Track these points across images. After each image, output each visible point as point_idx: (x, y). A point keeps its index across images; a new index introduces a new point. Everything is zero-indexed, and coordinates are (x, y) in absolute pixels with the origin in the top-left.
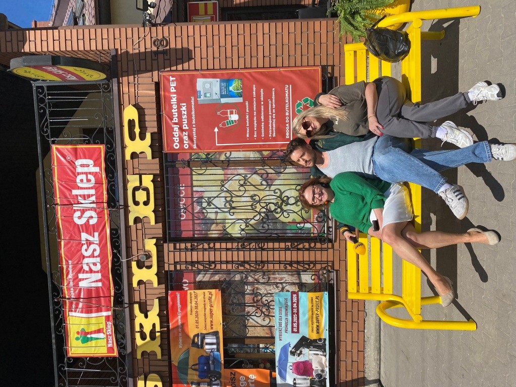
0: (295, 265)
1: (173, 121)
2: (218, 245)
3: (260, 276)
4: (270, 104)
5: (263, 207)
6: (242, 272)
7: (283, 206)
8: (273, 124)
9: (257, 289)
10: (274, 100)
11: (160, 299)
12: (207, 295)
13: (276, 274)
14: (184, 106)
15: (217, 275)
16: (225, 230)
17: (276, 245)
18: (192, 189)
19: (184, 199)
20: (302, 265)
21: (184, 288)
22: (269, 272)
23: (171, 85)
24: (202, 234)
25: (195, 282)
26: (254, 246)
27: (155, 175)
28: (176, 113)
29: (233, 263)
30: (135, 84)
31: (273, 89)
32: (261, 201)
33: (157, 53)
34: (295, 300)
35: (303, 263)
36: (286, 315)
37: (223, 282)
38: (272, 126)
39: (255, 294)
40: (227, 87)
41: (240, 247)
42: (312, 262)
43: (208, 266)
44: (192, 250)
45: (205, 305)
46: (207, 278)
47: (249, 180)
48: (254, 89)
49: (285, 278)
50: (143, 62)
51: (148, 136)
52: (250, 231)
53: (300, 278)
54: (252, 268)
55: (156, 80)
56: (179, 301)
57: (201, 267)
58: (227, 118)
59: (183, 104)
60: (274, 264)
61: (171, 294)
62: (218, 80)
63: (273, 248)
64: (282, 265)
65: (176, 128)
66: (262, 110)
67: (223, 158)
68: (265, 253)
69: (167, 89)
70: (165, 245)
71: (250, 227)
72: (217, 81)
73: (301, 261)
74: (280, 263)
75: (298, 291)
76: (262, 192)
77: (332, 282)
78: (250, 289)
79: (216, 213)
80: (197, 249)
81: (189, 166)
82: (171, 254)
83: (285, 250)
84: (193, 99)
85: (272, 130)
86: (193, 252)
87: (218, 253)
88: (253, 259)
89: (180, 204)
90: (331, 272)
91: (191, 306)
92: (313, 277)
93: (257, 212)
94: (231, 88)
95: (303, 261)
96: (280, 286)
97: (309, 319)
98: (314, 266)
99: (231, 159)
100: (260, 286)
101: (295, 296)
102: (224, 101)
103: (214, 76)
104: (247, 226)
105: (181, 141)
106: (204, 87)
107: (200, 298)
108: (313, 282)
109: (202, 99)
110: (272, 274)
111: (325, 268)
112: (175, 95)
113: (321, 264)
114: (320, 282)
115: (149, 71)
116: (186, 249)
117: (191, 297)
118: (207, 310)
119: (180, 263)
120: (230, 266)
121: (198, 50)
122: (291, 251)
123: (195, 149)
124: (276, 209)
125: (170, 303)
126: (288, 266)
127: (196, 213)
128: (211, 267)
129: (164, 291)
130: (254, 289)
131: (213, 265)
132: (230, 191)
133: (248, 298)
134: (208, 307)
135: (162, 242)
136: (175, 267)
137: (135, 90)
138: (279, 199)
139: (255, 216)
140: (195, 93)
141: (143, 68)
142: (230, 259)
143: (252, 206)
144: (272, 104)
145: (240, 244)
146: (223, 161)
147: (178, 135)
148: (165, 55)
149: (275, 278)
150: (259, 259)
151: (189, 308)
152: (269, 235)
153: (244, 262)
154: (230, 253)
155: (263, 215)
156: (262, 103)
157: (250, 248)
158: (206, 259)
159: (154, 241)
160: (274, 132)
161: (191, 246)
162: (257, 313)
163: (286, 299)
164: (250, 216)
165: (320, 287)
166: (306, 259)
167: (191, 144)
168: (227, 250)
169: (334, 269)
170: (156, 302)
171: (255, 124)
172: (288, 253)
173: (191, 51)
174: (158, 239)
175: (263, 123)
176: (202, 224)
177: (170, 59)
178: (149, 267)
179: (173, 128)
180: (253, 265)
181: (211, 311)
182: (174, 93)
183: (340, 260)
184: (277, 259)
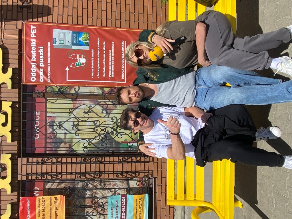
0: (125, 174)
1: (31, 60)
2: (64, 160)
3: (98, 183)
4: (110, 53)
5: (102, 130)
6: (83, 181)
7: (118, 130)
8: (112, 68)
9: (96, 193)
10: (113, 51)
11: (12, 204)
12: (53, 200)
13: (110, 181)
14: (41, 49)
15: (64, 184)
16: (71, 147)
17: (112, 159)
18: (46, 115)
19: (38, 122)
20: (130, 174)
21: (35, 194)
22: (105, 180)
23: (32, 32)
24: (53, 151)
25: (44, 189)
26: (94, 160)
27: (13, 102)
28: (35, 54)
29: (76, 173)
30: (1, 29)
31: (113, 43)
32: (101, 126)
33: (22, 7)
34: (124, 201)
35: (131, 173)
36: (117, 213)
37: (67, 189)
38: (111, 70)
39: (93, 197)
40: (77, 38)
41: (82, 161)
42: (137, 172)
43: (55, 177)
44: (42, 163)
45: (51, 208)
46: (55, 186)
47: (93, 109)
48: (99, 41)
49: (117, 184)
50: (9, 13)
51: (10, 70)
52: (92, 148)
53: (128, 184)
54: (91, 177)
55: (20, 27)
56: (28, 206)
57: (49, 177)
58: (76, 61)
59: (41, 47)
60: (109, 173)
61: (22, 200)
62: (71, 31)
63: (109, 162)
64: (115, 175)
65: (34, 65)
66: (104, 57)
67: (73, 91)
68: (102, 165)
69: (28, 35)
70: (20, 159)
71: (92, 146)
72: (70, 33)
73: (130, 171)
74: (113, 173)
75: (126, 194)
76: (102, 119)
77: (151, 186)
78: (89, 194)
79: (65, 134)
80: (47, 162)
81: (44, 96)
82: (24, 167)
83: (118, 163)
84: (49, 43)
85: (111, 72)
86: (43, 165)
87: (64, 166)
88: (93, 170)
89: (35, 126)
90: (151, 179)
91: (39, 209)
92: (138, 183)
93: (98, 134)
94: (80, 39)
95: (131, 171)
96: (113, 190)
97: (134, 216)
98: (139, 174)
99: (79, 93)
100: (97, 191)
101: (124, 198)
102: (74, 47)
103: (68, 29)
104: (89, 144)
105: (38, 76)
106: (59, 36)
107: (47, 202)
108: (138, 186)
109: (56, 44)
110: (107, 181)
111: (146, 176)
112: (35, 40)
113: (144, 173)
114: (143, 186)
115: (15, 20)
116: (37, 163)
117: (39, 202)
118: (52, 212)
119: (31, 174)
120: (73, 176)
121: (56, 9)
122: (123, 163)
123: (49, 83)
124: (112, 132)
125: (21, 208)
126: (119, 175)
127: (48, 134)
128: (58, 177)
129: (17, 197)
130: (93, 194)
131: (60, 176)
132: (77, 117)
133: (88, 202)
134: (54, 210)
135: (17, 157)
136: (27, 177)
137: (1, 34)
138: (115, 124)
139: (96, 137)
140: (51, 40)
141: (9, 17)
142: (74, 171)
143: (94, 129)
144: (112, 53)
145: (83, 159)
146: (72, 94)
147: (35, 71)
148: (29, 9)
149: (110, 185)
150: (97, 170)
151: (37, 211)
152: (106, 151)
153: (86, 173)
154: (74, 166)
155: (102, 136)
156: (104, 52)
157: (91, 162)
158: (54, 171)
159: (10, 156)
160: (113, 73)
161: (42, 160)
162: (94, 213)
163: (117, 201)
164: (93, 136)
165: (143, 190)
166: (133, 169)
167: (46, 78)
168: (72, 163)
169: (153, 177)
170: (9, 207)
171: (99, 67)
172: (120, 165)
173: (50, 8)
174: (13, 155)
175: (104, 67)
176: (53, 142)
177: (32, 13)
178: (4, 178)
179: (31, 65)
180: (92, 175)
181: (56, 213)
182: (34, 38)
183: (158, 170)
184: (111, 170)
